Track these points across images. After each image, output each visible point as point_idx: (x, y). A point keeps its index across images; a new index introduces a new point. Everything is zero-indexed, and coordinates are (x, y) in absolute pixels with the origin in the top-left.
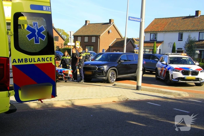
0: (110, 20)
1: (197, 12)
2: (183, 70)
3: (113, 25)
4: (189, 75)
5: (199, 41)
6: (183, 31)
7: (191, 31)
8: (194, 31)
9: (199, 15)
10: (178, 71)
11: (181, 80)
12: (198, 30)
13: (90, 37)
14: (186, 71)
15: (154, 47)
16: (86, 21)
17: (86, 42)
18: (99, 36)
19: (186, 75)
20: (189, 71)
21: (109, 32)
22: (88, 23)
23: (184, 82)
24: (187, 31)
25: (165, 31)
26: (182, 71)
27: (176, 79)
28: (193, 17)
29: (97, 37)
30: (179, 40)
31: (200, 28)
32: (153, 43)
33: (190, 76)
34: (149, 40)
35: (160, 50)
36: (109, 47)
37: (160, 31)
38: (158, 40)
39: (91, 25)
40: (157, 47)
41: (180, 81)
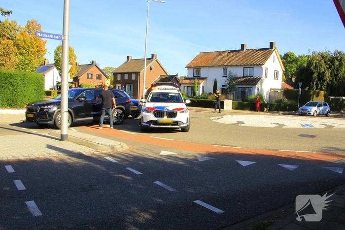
0: (153, 55)
1: (243, 46)
2: (156, 111)
3: (156, 60)
4: (163, 117)
5: (244, 77)
6: (227, 66)
7: (235, 65)
8: (238, 66)
9: (245, 50)
10: (150, 112)
11: (153, 124)
12: (242, 65)
13: (130, 74)
14: (159, 112)
15: (194, 84)
16: (128, 57)
17: (126, 80)
18: (140, 73)
19: (159, 117)
20: (164, 112)
21: (151, 69)
22: (130, 58)
23: (157, 126)
24: (231, 65)
25: (209, 67)
26: (154, 112)
27: (147, 123)
28: (239, 51)
29: (137, 74)
30: (223, 76)
31: (244, 63)
32: (194, 79)
33: (165, 119)
34: (192, 76)
35: (203, 87)
36: (152, 84)
37: (203, 67)
38: (202, 76)
39: (133, 61)
40: (199, 84)
41: (152, 126)
